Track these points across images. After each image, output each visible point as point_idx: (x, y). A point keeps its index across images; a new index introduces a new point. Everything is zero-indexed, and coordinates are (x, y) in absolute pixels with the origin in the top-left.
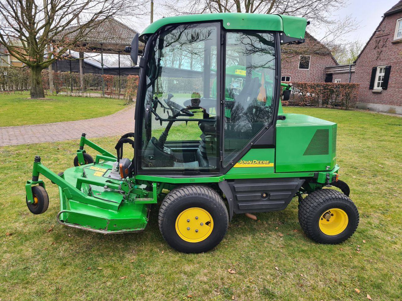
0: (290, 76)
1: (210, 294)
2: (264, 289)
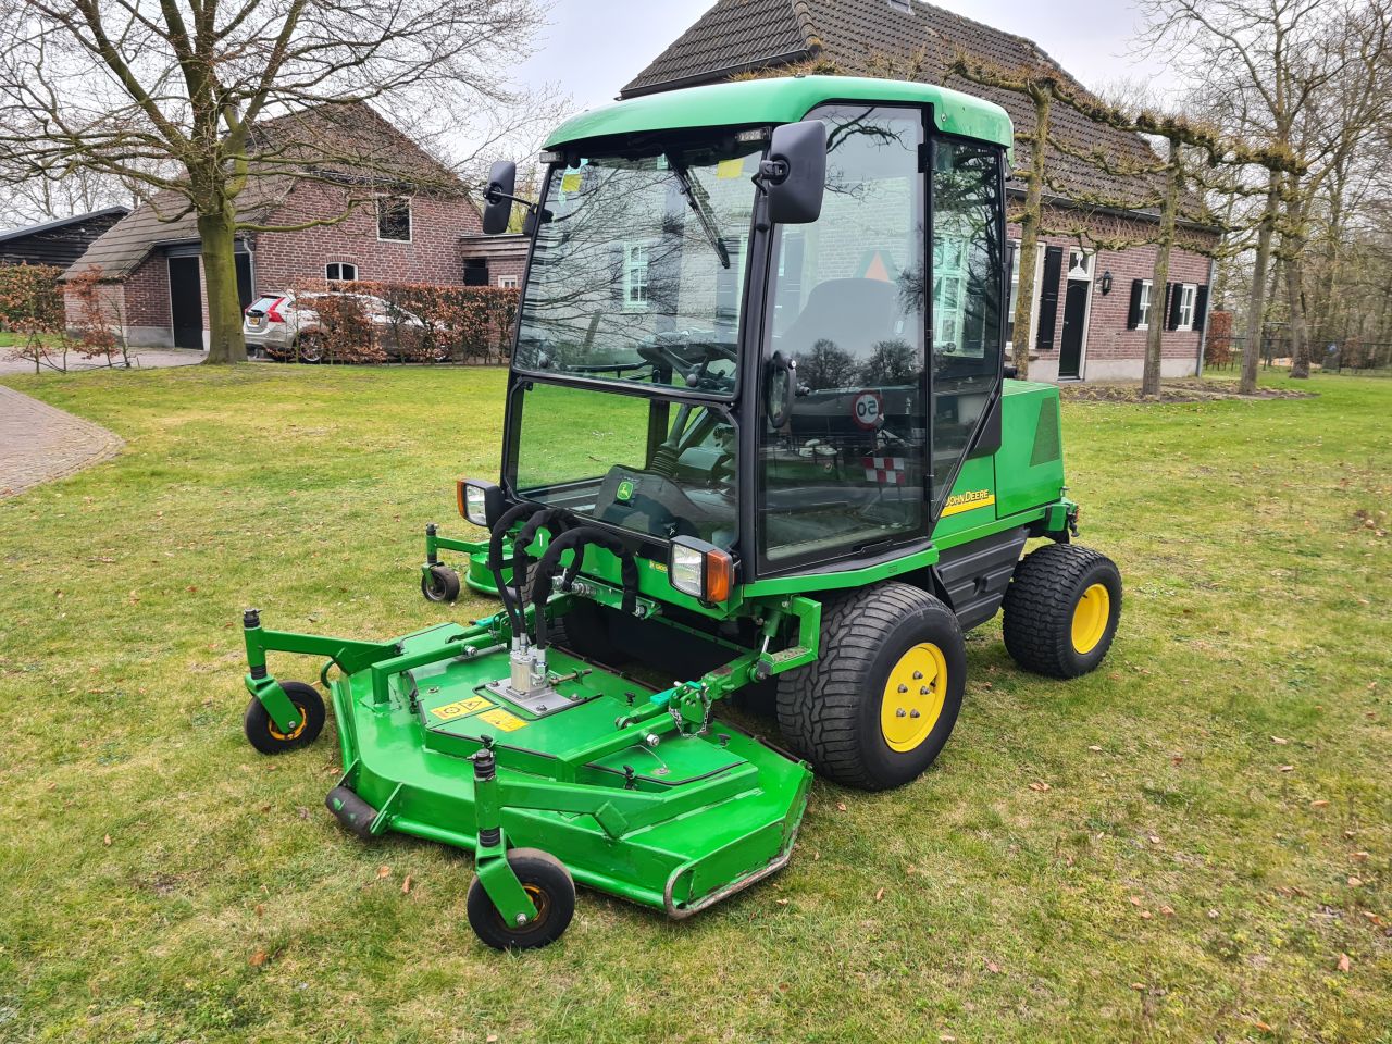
0: (353, 261)
1: (1092, 842)
2: (1147, 791)
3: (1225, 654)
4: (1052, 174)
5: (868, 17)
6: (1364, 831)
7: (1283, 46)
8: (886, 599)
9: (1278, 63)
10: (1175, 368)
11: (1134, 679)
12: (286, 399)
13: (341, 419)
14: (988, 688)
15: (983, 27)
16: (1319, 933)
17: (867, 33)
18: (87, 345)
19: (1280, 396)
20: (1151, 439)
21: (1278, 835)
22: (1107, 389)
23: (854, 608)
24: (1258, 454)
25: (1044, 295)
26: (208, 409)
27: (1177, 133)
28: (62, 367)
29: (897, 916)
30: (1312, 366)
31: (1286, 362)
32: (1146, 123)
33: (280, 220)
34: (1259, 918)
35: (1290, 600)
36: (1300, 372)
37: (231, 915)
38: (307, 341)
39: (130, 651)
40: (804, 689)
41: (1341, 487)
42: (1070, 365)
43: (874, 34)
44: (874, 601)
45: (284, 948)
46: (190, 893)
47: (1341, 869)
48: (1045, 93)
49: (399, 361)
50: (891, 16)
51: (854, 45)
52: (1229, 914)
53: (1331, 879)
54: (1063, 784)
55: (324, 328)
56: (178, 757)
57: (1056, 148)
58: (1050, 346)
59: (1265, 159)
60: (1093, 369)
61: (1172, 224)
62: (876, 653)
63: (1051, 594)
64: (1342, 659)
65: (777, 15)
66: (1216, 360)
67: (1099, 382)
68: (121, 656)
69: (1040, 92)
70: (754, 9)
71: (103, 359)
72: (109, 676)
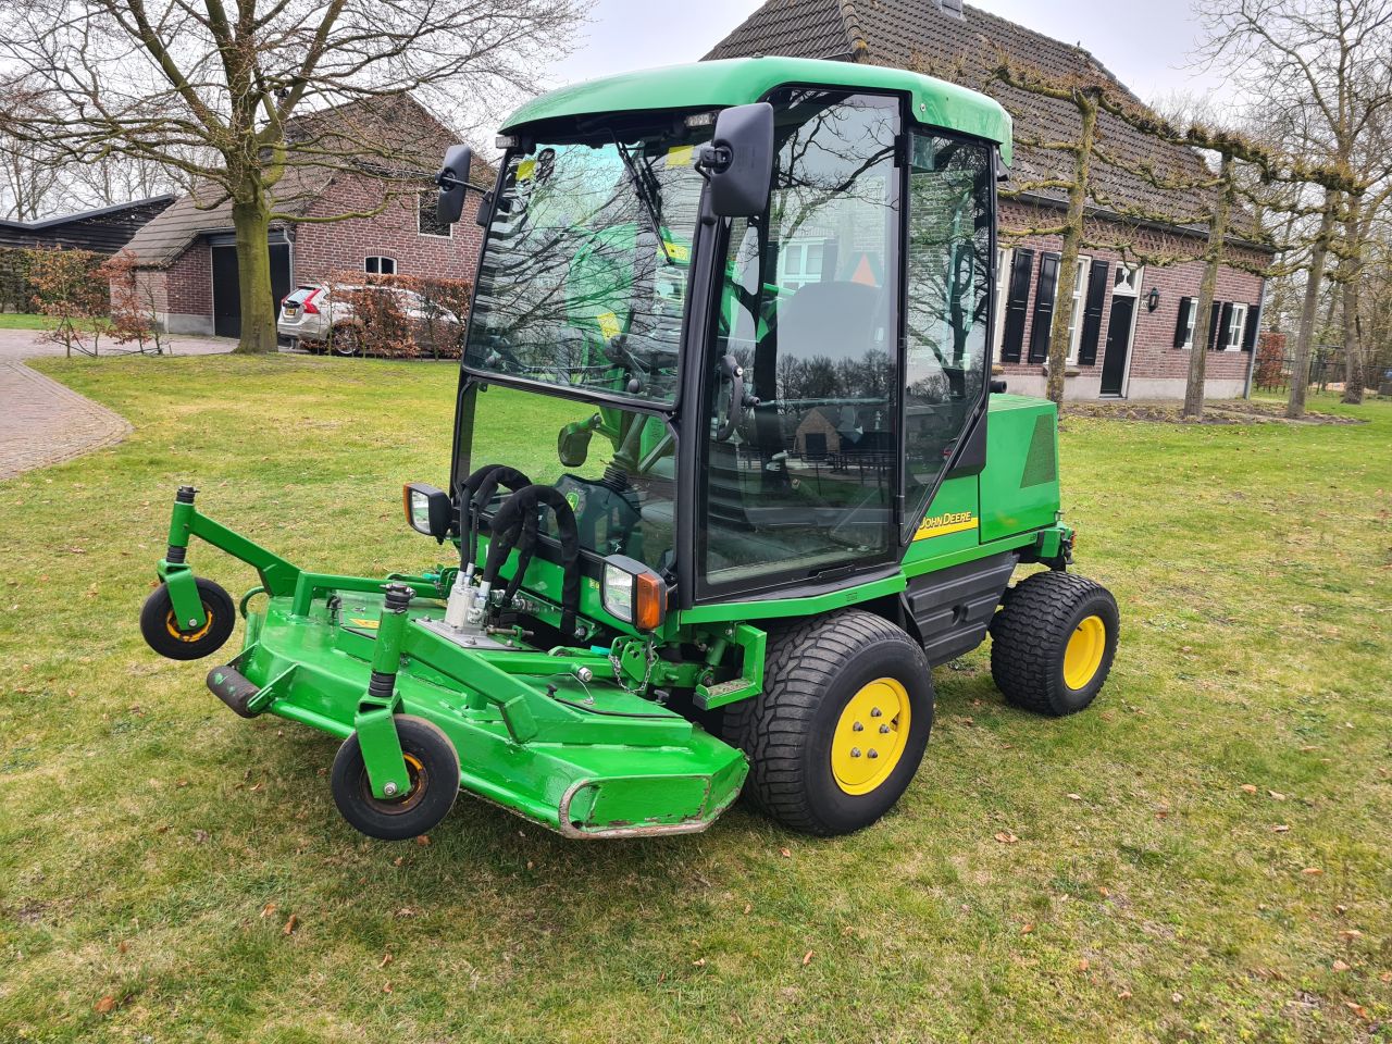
0: (393, 255)
1: (1053, 906)
2: (1123, 848)
3: (1231, 696)
4: (1096, 185)
5: (918, 21)
6: (1357, 906)
7: (1347, 63)
8: (843, 630)
9: (1342, 80)
10: (1221, 388)
11: (1128, 720)
12: (309, 391)
13: (357, 413)
14: (969, 724)
15: (1037, 35)
16: (1294, 1025)
17: (915, 37)
18: (120, 330)
19: (1328, 420)
20: (1187, 461)
21: (1262, 906)
22: (1149, 408)
23: (806, 638)
24: (1297, 480)
25: (1087, 310)
26: (227, 398)
27: (1229, 146)
28: (93, 351)
29: (822, 984)
30: (1367, 391)
31: (1340, 387)
32: (1196, 136)
33: (320, 211)
34: (1227, 1005)
35: (1310, 639)
36: (1353, 396)
37: (92, 950)
38: (342, 333)
39: (73, 648)
40: (749, 724)
41: (1379, 519)
42: (1112, 381)
43: (923, 39)
44: (830, 631)
45: (138, 993)
46: (55, 924)
47: (1327, 949)
48: (1092, 102)
49: (432, 357)
50: (942, 22)
51: (901, 50)
52: (1194, 998)
53: (1314, 961)
54: (1032, 836)
55: (358, 321)
56: (87, 768)
57: (1102, 158)
58: (1092, 363)
59: (1320, 177)
60: (1136, 387)
61: (1220, 241)
62: (826, 689)
63: (1042, 625)
64: (1355, 706)
65: (824, 17)
66: (1268, 382)
67: (1143, 400)
68: (61, 653)
69: (1086, 101)
70: (801, 11)
71: (135, 345)
72: (40, 675)
